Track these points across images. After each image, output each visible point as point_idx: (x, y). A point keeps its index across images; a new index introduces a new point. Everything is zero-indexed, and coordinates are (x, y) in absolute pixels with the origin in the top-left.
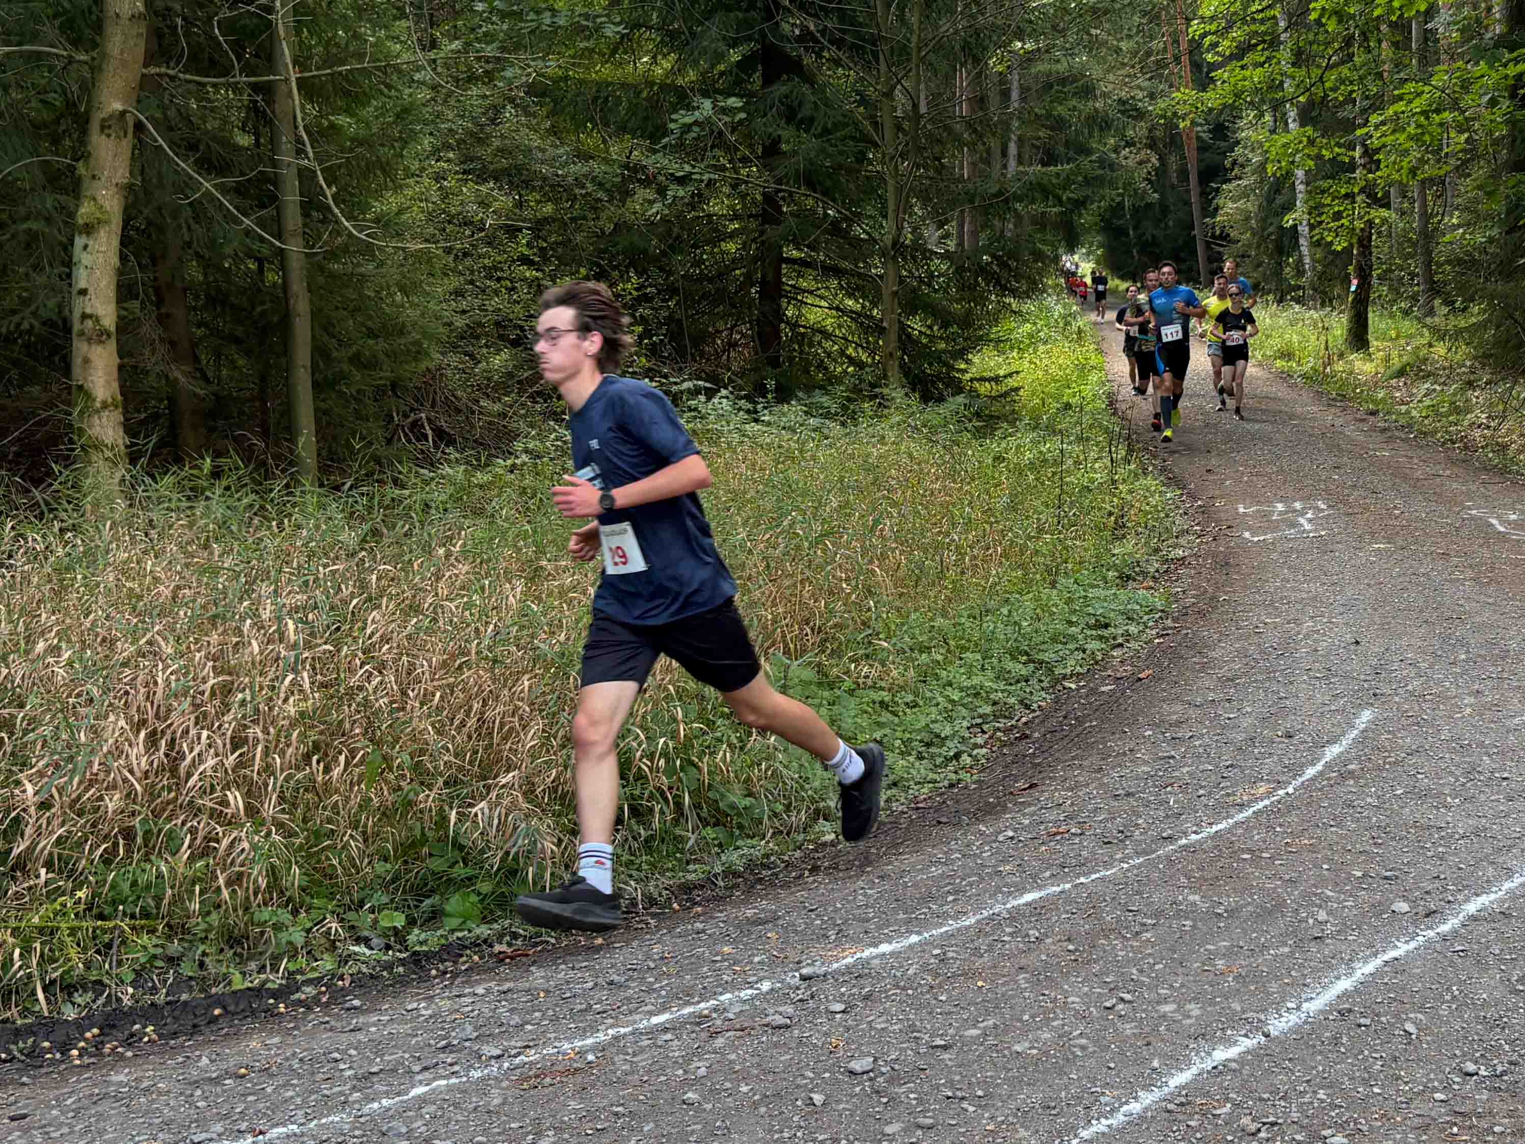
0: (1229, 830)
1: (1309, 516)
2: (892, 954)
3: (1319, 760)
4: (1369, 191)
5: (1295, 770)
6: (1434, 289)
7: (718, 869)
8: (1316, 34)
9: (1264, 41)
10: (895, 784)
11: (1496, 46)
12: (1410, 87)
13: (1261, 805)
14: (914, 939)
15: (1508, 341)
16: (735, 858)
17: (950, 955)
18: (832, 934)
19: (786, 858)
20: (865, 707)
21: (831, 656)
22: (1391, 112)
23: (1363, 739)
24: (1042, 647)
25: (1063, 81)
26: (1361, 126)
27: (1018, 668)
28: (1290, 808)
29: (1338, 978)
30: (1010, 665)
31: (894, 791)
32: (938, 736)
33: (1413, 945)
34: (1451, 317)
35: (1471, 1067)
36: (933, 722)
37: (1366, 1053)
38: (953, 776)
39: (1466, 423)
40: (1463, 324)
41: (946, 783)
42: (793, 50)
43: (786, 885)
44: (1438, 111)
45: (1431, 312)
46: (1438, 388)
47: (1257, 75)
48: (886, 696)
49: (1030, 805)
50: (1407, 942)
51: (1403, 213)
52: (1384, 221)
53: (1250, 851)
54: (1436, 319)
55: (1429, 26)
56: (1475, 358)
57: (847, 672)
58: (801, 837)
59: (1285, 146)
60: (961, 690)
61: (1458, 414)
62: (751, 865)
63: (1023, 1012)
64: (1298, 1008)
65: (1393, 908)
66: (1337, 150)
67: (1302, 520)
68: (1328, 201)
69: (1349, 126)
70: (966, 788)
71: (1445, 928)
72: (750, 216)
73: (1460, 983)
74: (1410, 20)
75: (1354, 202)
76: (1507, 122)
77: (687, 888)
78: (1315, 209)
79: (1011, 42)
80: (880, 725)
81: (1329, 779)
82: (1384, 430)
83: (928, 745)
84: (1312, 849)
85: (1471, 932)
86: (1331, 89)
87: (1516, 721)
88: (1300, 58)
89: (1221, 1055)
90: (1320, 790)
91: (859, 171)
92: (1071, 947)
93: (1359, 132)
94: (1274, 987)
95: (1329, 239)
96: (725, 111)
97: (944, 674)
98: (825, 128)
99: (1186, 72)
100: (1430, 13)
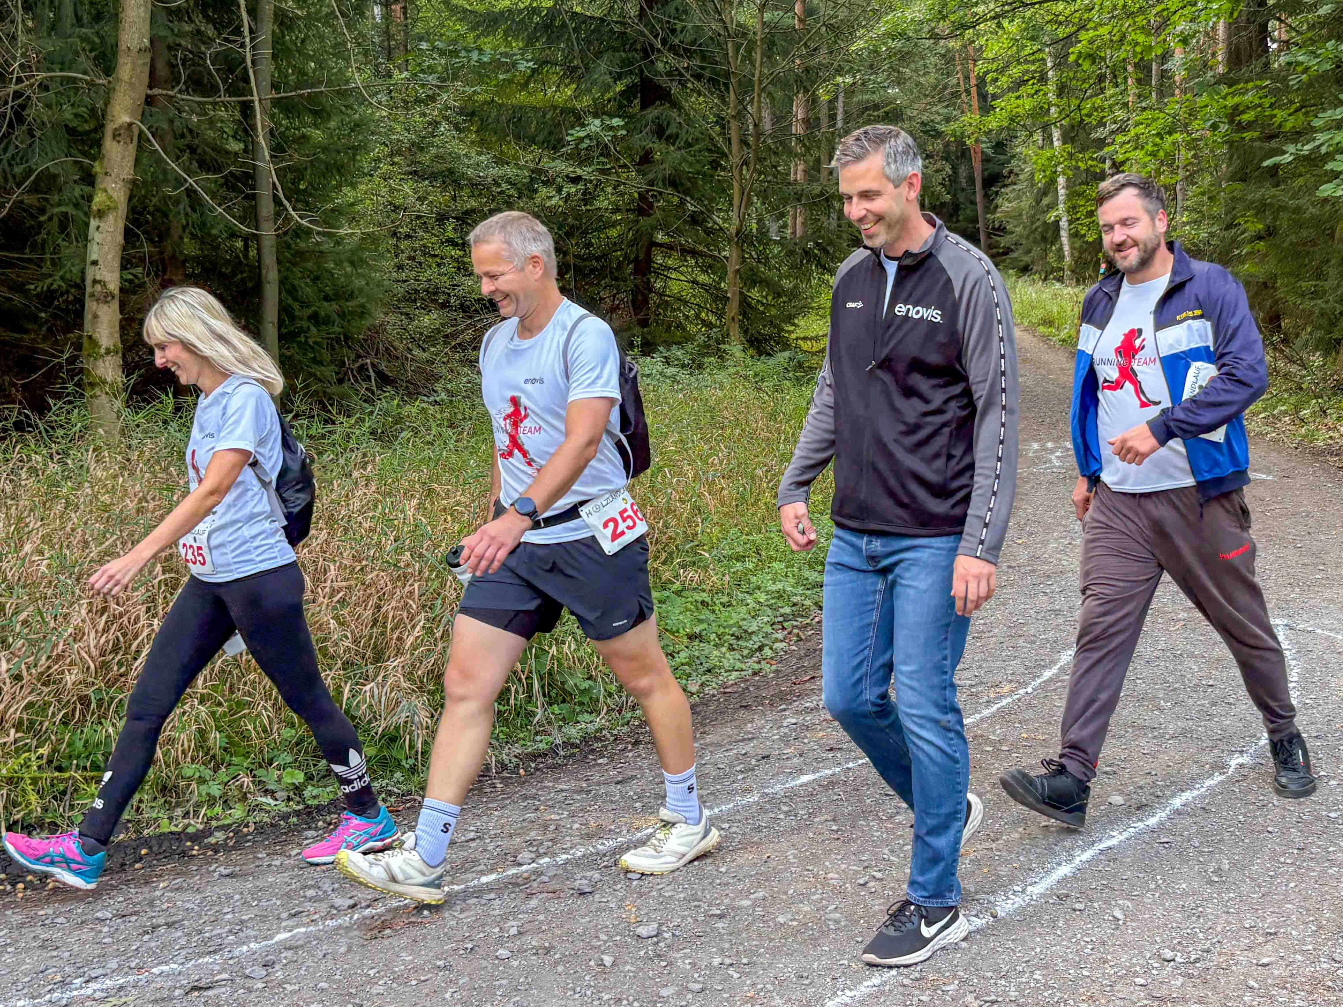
0: (975, 724)
1: (1058, 454)
3: (1055, 664)
5: (1035, 672)
7: (560, 740)
8: (1076, 72)
9: (1033, 78)
10: (709, 671)
11: (1218, 83)
13: (1004, 702)
16: (574, 731)
19: (615, 732)
20: (689, 605)
21: (664, 563)
22: (1132, 133)
25: (876, 107)
26: (1109, 144)
28: (1028, 706)
29: (1059, 864)
31: (708, 676)
32: (746, 631)
33: (1126, 835)
35: (1168, 953)
36: (744, 619)
37: (1079, 936)
38: (757, 667)
41: (750, 672)
42: (663, 81)
44: (1170, 133)
47: (1028, 104)
48: (705, 596)
50: (1120, 833)
53: (992, 743)
55: (1165, 67)
57: (677, 576)
58: (629, 715)
59: (1050, 159)
60: (767, 593)
62: (586, 738)
63: (790, 886)
64: (1023, 891)
65: (1110, 800)
66: (1090, 162)
67: (1053, 457)
68: (1082, 203)
69: (1101, 144)
70: (766, 676)
71: (1152, 821)
72: (628, 210)
73: (1163, 872)
74: (1150, 61)
76: (1226, 142)
77: (533, 756)
78: (1072, 209)
79: (834, 77)
80: (701, 621)
83: (738, 638)
84: (1043, 744)
85: (1175, 825)
86: (1087, 115)
88: (1062, 90)
90: (1054, 690)
91: (712, 176)
92: (835, 827)
93: (1106, 150)
94: (1004, 871)
95: (1083, 232)
96: (611, 128)
97: (754, 579)
98: (687, 142)
99: (975, 103)
100: (1166, 56)
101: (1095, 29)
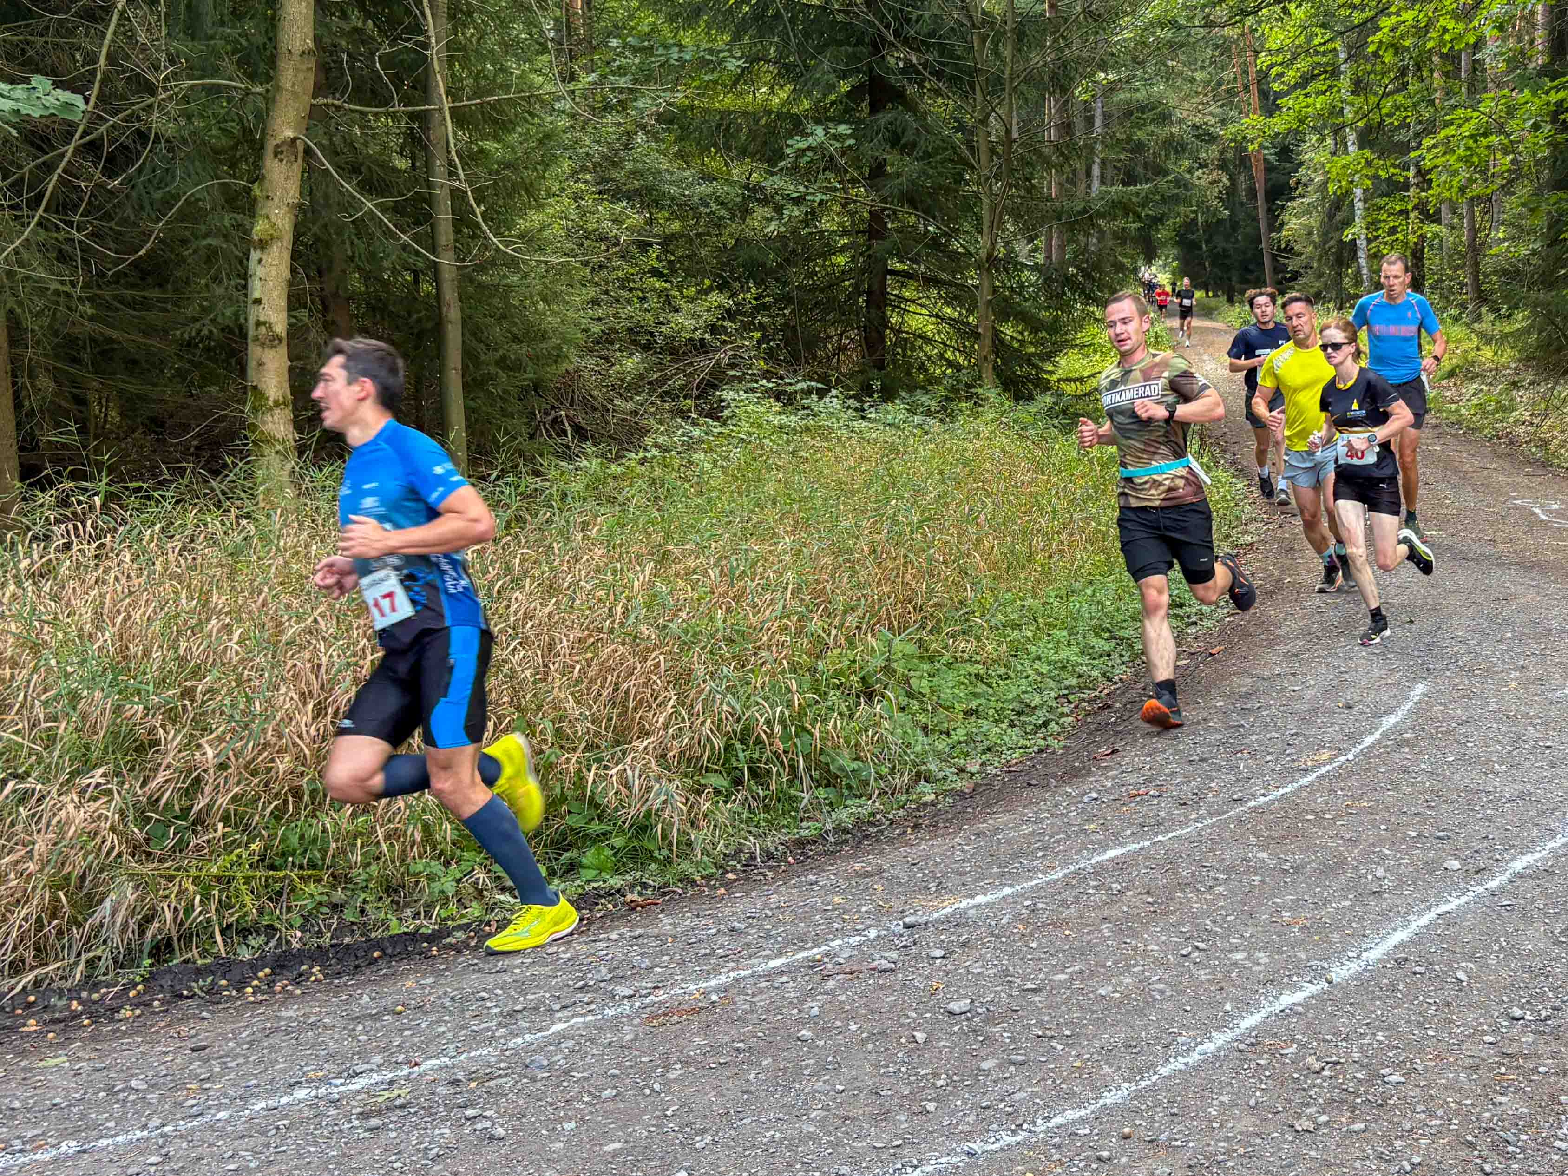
0: (1294, 793)
2: (987, 905)
3: (1376, 729)
4: (1421, 207)
5: (1354, 738)
6: (1482, 298)
7: (829, 826)
8: (1374, 65)
9: (1326, 72)
10: (989, 749)
11: (1539, 75)
12: (1460, 112)
13: (1323, 770)
14: (1007, 891)
15: (1549, 345)
16: (844, 816)
17: (1040, 906)
18: (932, 886)
19: (891, 817)
20: (962, 678)
21: (931, 632)
22: (1442, 136)
23: (1417, 711)
24: (1124, 625)
25: (1142, 109)
26: (1414, 149)
27: (1101, 645)
28: (1351, 773)
29: (1395, 930)
30: (1093, 641)
31: (988, 755)
32: (1028, 706)
33: (1464, 899)
34: (1497, 323)
35: (1517, 1012)
36: (1023, 693)
37: (1421, 998)
38: (1042, 743)
39: (1511, 420)
40: (1507, 329)
41: (1036, 749)
42: (897, 81)
43: (890, 841)
44: (1485, 135)
45: (1478, 319)
46: (1485, 388)
47: (1320, 102)
48: (980, 669)
49: (1112, 769)
50: (1458, 897)
51: (1453, 228)
52: (1436, 235)
53: (1313, 812)
54: (1484, 325)
55: (1477, 57)
56: (1520, 361)
57: (946, 647)
58: (904, 798)
59: (1345, 167)
60: (1049, 664)
61: (1504, 411)
62: (859, 823)
63: (1107, 959)
64: (1358, 957)
65: (1445, 865)
66: (1392, 170)
68: (1385, 217)
69: (1404, 148)
70: (1054, 753)
71: (1493, 884)
72: (858, 232)
73: (1507, 934)
74: (1460, 51)
75: (1407, 218)
76: (1550, 144)
77: (801, 843)
78: (1373, 225)
79: (1095, 73)
80: (975, 695)
81: (1386, 746)
82: (1436, 426)
83: (1019, 714)
84: (1371, 811)
85: (1518, 888)
86: (1387, 115)
87: (1558, 694)
88: (1359, 87)
89: (1287, 999)
90: (1378, 756)
91: (957, 191)
92: (1150, 900)
93: (1412, 155)
94: (1335, 937)
96: (836, 137)
97: (1033, 649)
98: (926, 152)
99: (1255, 99)
100: (1478, 45)
101: (1398, 14)
